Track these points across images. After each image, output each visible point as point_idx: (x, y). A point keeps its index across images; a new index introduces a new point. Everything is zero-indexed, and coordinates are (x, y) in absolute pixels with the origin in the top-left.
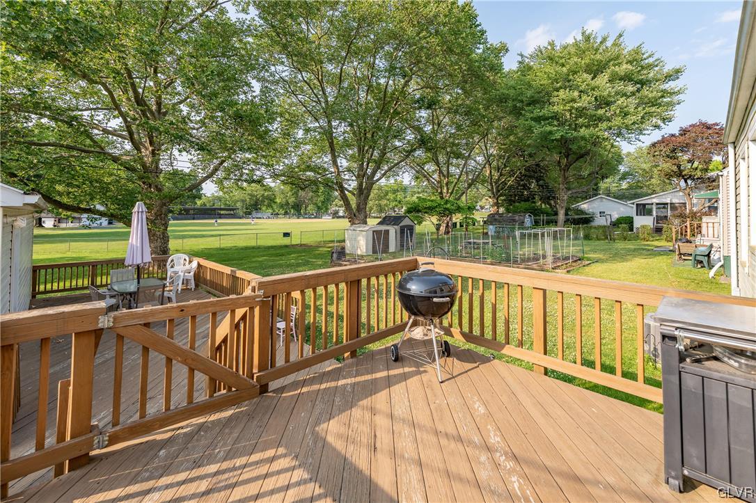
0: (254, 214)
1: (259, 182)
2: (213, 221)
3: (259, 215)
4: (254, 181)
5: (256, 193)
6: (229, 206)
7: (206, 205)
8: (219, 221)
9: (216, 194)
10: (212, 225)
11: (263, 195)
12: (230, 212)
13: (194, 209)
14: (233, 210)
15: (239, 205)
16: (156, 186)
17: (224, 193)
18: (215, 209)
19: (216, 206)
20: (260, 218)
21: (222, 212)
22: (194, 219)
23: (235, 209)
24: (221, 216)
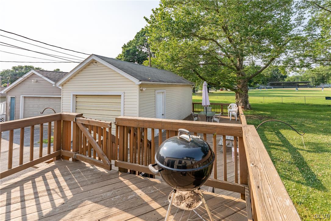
0: (322, 85)
1: (307, 66)
2: (295, 89)
3: (326, 86)
4: (304, 66)
5: (321, 73)
6: (304, 81)
7: (290, 81)
8: (299, 89)
9: (295, 75)
10: (295, 91)
11: (327, 73)
12: (306, 84)
13: (284, 83)
14: (307, 83)
15: (310, 80)
16: (242, 74)
17: (300, 74)
18: (295, 83)
19: (296, 81)
20: (328, 87)
21: (300, 84)
22: (284, 88)
23: (308, 82)
24: (299, 86)
